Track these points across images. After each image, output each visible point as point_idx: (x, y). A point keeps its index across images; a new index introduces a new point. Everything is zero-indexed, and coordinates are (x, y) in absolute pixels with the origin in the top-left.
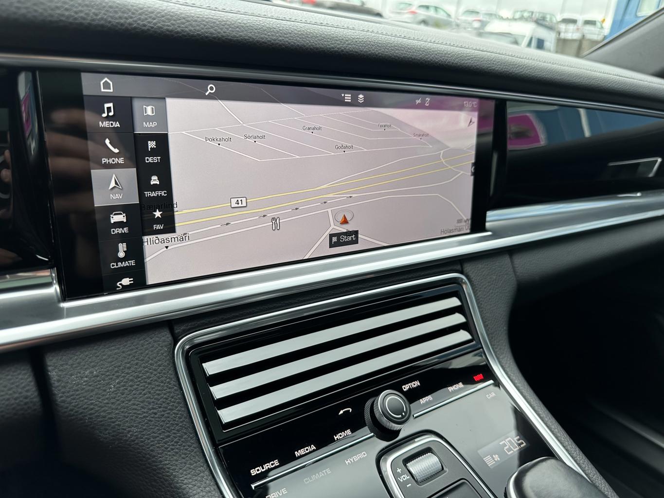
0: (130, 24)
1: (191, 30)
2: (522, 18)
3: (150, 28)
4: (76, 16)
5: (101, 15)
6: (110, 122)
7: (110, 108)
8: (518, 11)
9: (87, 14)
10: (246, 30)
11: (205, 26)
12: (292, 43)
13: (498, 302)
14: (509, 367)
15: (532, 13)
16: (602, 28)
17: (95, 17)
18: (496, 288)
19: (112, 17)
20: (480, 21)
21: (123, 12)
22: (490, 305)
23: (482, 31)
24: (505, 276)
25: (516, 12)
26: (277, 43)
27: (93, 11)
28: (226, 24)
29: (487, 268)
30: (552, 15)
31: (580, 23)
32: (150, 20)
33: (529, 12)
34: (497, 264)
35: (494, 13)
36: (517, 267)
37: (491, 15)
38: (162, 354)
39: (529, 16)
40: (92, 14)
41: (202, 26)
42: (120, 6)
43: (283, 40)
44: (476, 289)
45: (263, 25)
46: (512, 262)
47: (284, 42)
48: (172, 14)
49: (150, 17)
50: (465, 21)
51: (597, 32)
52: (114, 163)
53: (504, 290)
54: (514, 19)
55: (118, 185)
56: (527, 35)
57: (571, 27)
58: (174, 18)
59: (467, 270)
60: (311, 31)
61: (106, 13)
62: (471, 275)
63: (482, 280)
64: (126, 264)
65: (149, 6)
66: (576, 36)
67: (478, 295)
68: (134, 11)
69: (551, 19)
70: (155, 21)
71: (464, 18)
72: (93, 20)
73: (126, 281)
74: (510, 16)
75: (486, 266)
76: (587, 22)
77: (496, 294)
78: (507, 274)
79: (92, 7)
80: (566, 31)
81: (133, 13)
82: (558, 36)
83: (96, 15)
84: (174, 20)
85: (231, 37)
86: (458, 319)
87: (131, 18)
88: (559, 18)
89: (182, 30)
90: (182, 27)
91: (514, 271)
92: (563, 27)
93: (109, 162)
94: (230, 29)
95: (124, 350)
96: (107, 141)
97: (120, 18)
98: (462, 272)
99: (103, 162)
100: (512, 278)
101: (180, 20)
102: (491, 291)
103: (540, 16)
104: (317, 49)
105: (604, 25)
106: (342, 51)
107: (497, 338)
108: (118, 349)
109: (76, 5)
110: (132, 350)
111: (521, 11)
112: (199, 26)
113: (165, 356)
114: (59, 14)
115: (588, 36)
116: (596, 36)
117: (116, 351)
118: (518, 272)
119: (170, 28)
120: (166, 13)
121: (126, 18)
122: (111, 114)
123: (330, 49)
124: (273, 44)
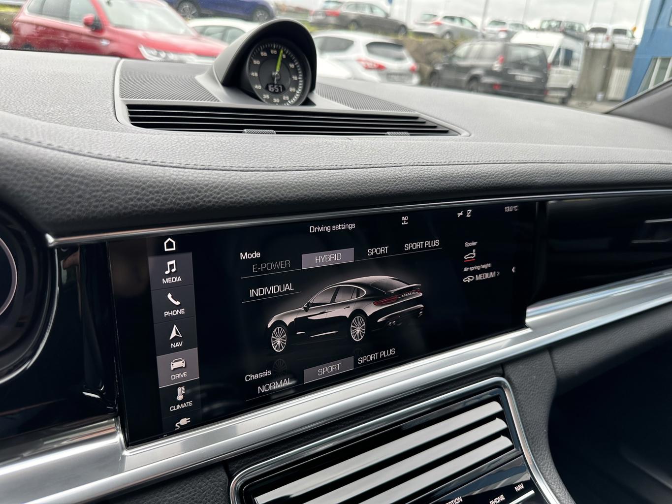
0: (197, 203)
1: (252, 199)
2: (550, 29)
3: (214, 203)
4: (148, 204)
5: (170, 198)
6: (173, 278)
7: (173, 265)
8: (545, 21)
9: (158, 201)
10: (302, 189)
11: (265, 191)
12: (344, 194)
13: (538, 403)
14: (549, 474)
15: (560, 22)
16: (633, 37)
17: (165, 202)
18: (536, 388)
19: (180, 199)
20: (506, 31)
21: (190, 193)
22: (531, 407)
23: (508, 43)
24: (545, 375)
25: (543, 21)
26: (331, 197)
27: (163, 196)
28: (283, 186)
29: (528, 368)
30: (581, 25)
31: (610, 32)
32: (215, 195)
33: (558, 21)
34: (538, 362)
35: (521, 23)
36: (557, 363)
37: (517, 25)
38: (219, 494)
39: (557, 26)
40: (162, 200)
41: (262, 192)
42: (187, 187)
43: (336, 192)
44: (517, 392)
45: (317, 180)
46: (552, 358)
47: (337, 194)
48: (234, 185)
49: (215, 192)
50: (491, 32)
51: (628, 42)
52: (176, 314)
53: (544, 389)
54: (541, 30)
55: (179, 334)
56: (555, 46)
57: (601, 37)
58: (237, 189)
59: (508, 373)
60: (362, 178)
61: (175, 196)
62: (512, 377)
63: (522, 381)
64: (184, 405)
65: (213, 180)
66: (606, 45)
67: (519, 398)
68: (200, 189)
69: (580, 29)
70: (219, 196)
71: (490, 28)
72: (164, 205)
73: (184, 421)
74: (537, 26)
75: (526, 367)
76: (618, 32)
77: (537, 395)
78: (547, 372)
79: (162, 193)
80: (595, 41)
81: (199, 192)
82: (586, 46)
83: (166, 199)
84: (237, 192)
85: (289, 198)
86: (499, 425)
87: (198, 196)
88: (588, 27)
89: (245, 200)
90: (244, 197)
91: (554, 368)
92: (592, 36)
93: (170, 315)
94: (288, 191)
95: (183, 494)
96: (169, 296)
97: (188, 198)
98: (503, 376)
99: (165, 315)
100: (552, 376)
101: (242, 190)
102: (532, 392)
103: (568, 25)
104: (367, 195)
105: (635, 34)
106: (390, 192)
107: (537, 442)
108: (178, 493)
109: (148, 193)
110: (190, 493)
111: (549, 21)
112: (259, 192)
113: (222, 496)
114: (132, 205)
115: (618, 46)
116: (627, 46)
117: (176, 496)
118: (557, 368)
119: (233, 200)
120: (229, 186)
121: (193, 198)
122: (173, 270)
123: (379, 192)
124: (327, 198)
